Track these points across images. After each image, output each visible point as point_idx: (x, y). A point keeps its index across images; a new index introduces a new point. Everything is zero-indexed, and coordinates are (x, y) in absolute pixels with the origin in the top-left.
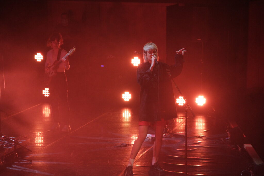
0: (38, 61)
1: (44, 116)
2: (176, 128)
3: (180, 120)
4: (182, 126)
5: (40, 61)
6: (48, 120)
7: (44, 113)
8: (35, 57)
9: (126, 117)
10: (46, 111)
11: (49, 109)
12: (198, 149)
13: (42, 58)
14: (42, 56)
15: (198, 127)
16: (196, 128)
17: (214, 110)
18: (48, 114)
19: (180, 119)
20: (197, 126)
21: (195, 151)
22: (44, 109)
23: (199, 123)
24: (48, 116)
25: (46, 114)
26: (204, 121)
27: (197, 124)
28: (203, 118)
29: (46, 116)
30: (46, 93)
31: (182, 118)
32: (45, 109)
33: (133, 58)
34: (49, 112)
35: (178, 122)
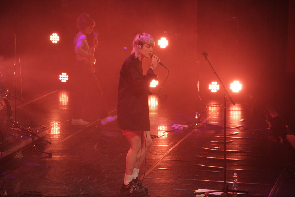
0: (53, 42)
1: (61, 104)
2: (210, 117)
3: (214, 109)
4: (215, 115)
5: (56, 42)
6: (65, 109)
7: (61, 101)
8: (50, 38)
9: (152, 105)
10: (63, 99)
11: (66, 96)
12: (235, 141)
13: (58, 40)
14: (58, 37)
15: (233, 116)
16: (231, 117)
17: (252, 97)
18: (65, 102)
19: (212, 107)
20: (231, 115)
21: (232, 143)
22: (61, 96)
23: (234, 111)
24: (66, 104)
25: (63, 102)
26: (240, 109)
27: (231, 112)
28: (238, 106)
29: (63, 104)
30: (63, 79)
31: (216, 107)
32: (63, 96)
33: (160, 39)
34: (66, 99)
35: (211, 111)
